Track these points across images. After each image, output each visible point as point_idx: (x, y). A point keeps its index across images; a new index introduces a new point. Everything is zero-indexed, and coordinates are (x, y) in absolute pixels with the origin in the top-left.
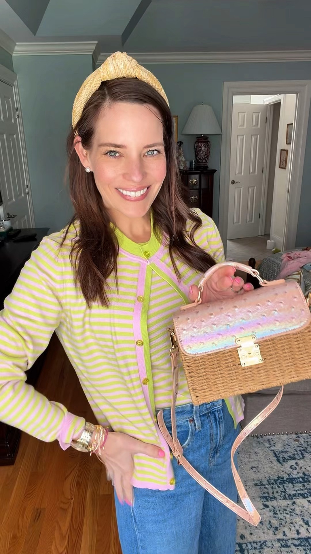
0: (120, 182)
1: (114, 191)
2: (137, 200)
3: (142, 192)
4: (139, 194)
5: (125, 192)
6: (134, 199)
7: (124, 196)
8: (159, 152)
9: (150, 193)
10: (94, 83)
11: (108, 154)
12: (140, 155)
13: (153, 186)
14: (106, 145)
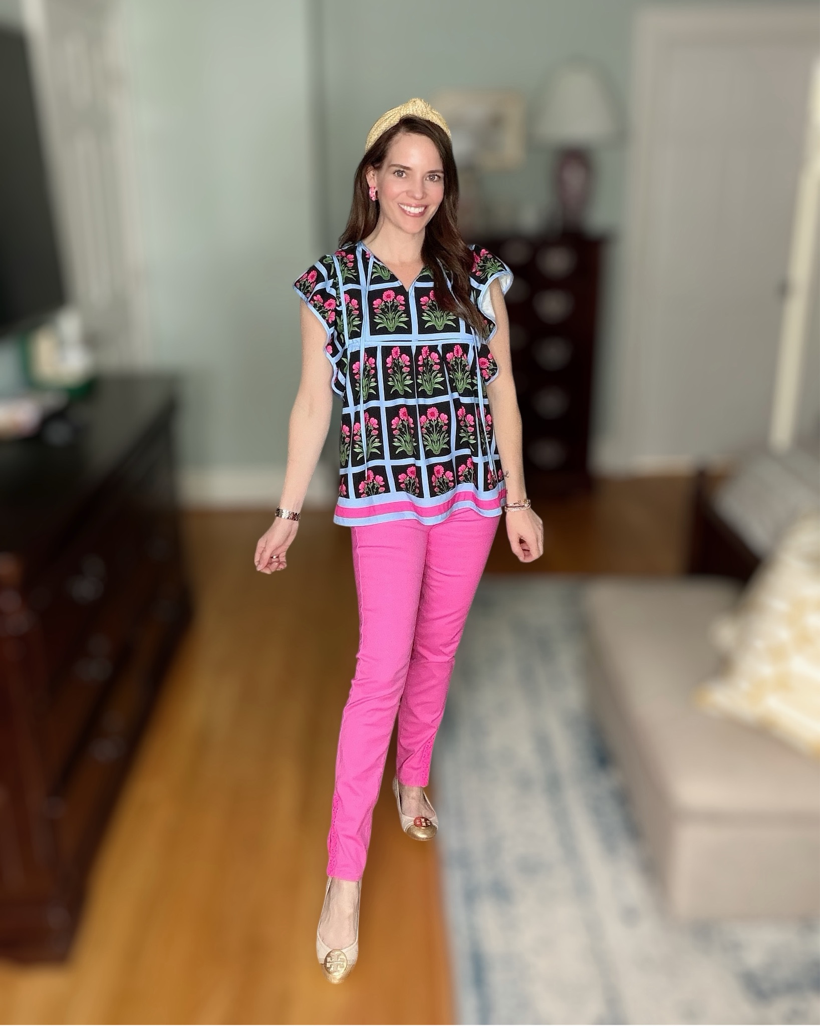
0: (403, 198)
1: (396, 204)
2: (415, 216)
3: (421, 210)
4: (418, 211)
5: (405, 208)
6: (413, 215)
7: (404, 211)
8: (439, 177)
9: (426, 213)
10: (396, 118)
11: (396, 173)
12: (423, 178)
13: (430, 207)
14: (395, 165)
